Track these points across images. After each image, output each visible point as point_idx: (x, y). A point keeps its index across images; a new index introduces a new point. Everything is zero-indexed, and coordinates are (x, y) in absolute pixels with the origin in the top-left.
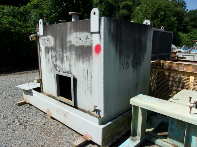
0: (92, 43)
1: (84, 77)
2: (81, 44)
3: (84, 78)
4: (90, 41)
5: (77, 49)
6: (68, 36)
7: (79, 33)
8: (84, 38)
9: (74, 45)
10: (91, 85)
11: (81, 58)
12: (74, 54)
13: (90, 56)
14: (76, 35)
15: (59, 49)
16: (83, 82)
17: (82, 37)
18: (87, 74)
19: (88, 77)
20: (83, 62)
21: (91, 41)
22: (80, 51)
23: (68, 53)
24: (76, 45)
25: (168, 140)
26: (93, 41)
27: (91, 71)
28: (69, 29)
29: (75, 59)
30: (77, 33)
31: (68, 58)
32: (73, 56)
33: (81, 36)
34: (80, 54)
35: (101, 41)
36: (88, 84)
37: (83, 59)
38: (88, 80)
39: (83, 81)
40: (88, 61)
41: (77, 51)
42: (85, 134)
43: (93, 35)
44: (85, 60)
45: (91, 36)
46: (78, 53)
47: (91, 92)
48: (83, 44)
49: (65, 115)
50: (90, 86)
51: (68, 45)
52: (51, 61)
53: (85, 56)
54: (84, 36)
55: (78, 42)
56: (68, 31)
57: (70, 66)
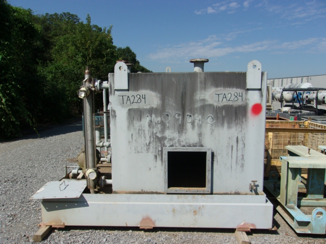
0: (248, 101)
1: (231, 147)
2: (226, 104)
3: (231, 149)
4: (244, 100)
5: (217, 110)
6: (198, 92)
7: (222, 88)
8: (233, 95)
9: (210, 105)
10: (243, 155)
11: (226, 122)
12: (210, 117)
13: (243, 118)
14: (216, 91)
15: (173, 113)
16: (227, 155)
17: (230, 95)
18: (235, 143)
19: (237, 146)
20: (229, 127)
21: (246, 99)
22: (224, 113)
23: (198, 117)
24: (215, 104)
25: (309, 196)
26: (248, 99)
27: (244, 137)
28: (201, 83)
29: (212, 125)
30: (219, 89)
31: (196, 124)
32: (209, 120)
33: (226, 93)
34: (223, 118)
35: (262, 100)
36: (238, 155)
37: (229, 123)
38: (237, 151)
39: (228, 153)
40: (239, 126)
41: (217, 113)
42: (242, 224)
43: (249, 92)
44: (233, 124)
45: (246, 94)
46: (219, 115)
47: (242, 166)
48: (231, 103)
49: (195, 212)
50: (240, 157)
51: (198, 105)
52: (146, 132)
53: (234, 119)
54: (233, 93)
55: (220, 100)
56: (199, 85)
57: (200, 135)
